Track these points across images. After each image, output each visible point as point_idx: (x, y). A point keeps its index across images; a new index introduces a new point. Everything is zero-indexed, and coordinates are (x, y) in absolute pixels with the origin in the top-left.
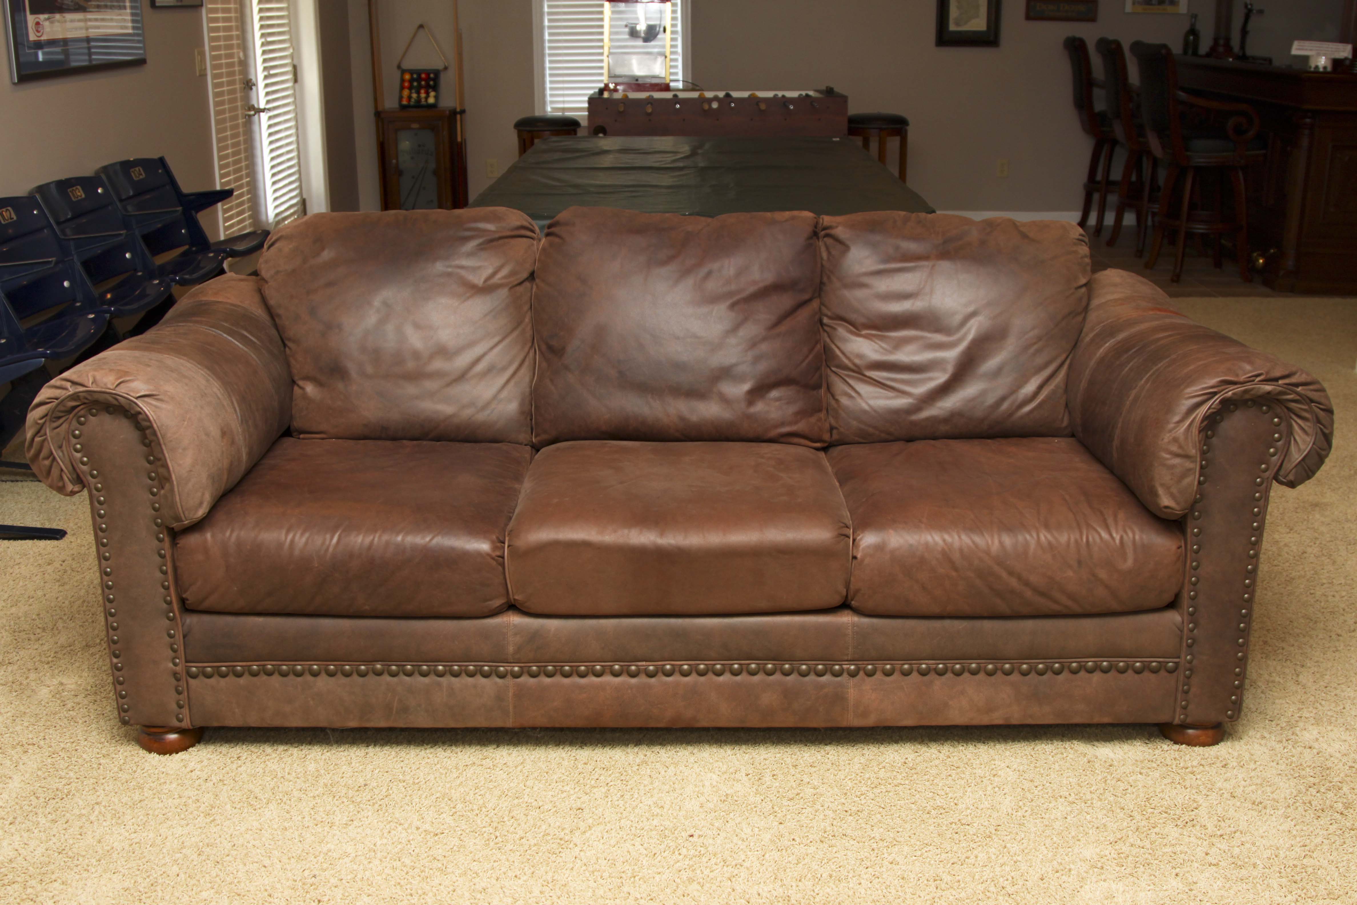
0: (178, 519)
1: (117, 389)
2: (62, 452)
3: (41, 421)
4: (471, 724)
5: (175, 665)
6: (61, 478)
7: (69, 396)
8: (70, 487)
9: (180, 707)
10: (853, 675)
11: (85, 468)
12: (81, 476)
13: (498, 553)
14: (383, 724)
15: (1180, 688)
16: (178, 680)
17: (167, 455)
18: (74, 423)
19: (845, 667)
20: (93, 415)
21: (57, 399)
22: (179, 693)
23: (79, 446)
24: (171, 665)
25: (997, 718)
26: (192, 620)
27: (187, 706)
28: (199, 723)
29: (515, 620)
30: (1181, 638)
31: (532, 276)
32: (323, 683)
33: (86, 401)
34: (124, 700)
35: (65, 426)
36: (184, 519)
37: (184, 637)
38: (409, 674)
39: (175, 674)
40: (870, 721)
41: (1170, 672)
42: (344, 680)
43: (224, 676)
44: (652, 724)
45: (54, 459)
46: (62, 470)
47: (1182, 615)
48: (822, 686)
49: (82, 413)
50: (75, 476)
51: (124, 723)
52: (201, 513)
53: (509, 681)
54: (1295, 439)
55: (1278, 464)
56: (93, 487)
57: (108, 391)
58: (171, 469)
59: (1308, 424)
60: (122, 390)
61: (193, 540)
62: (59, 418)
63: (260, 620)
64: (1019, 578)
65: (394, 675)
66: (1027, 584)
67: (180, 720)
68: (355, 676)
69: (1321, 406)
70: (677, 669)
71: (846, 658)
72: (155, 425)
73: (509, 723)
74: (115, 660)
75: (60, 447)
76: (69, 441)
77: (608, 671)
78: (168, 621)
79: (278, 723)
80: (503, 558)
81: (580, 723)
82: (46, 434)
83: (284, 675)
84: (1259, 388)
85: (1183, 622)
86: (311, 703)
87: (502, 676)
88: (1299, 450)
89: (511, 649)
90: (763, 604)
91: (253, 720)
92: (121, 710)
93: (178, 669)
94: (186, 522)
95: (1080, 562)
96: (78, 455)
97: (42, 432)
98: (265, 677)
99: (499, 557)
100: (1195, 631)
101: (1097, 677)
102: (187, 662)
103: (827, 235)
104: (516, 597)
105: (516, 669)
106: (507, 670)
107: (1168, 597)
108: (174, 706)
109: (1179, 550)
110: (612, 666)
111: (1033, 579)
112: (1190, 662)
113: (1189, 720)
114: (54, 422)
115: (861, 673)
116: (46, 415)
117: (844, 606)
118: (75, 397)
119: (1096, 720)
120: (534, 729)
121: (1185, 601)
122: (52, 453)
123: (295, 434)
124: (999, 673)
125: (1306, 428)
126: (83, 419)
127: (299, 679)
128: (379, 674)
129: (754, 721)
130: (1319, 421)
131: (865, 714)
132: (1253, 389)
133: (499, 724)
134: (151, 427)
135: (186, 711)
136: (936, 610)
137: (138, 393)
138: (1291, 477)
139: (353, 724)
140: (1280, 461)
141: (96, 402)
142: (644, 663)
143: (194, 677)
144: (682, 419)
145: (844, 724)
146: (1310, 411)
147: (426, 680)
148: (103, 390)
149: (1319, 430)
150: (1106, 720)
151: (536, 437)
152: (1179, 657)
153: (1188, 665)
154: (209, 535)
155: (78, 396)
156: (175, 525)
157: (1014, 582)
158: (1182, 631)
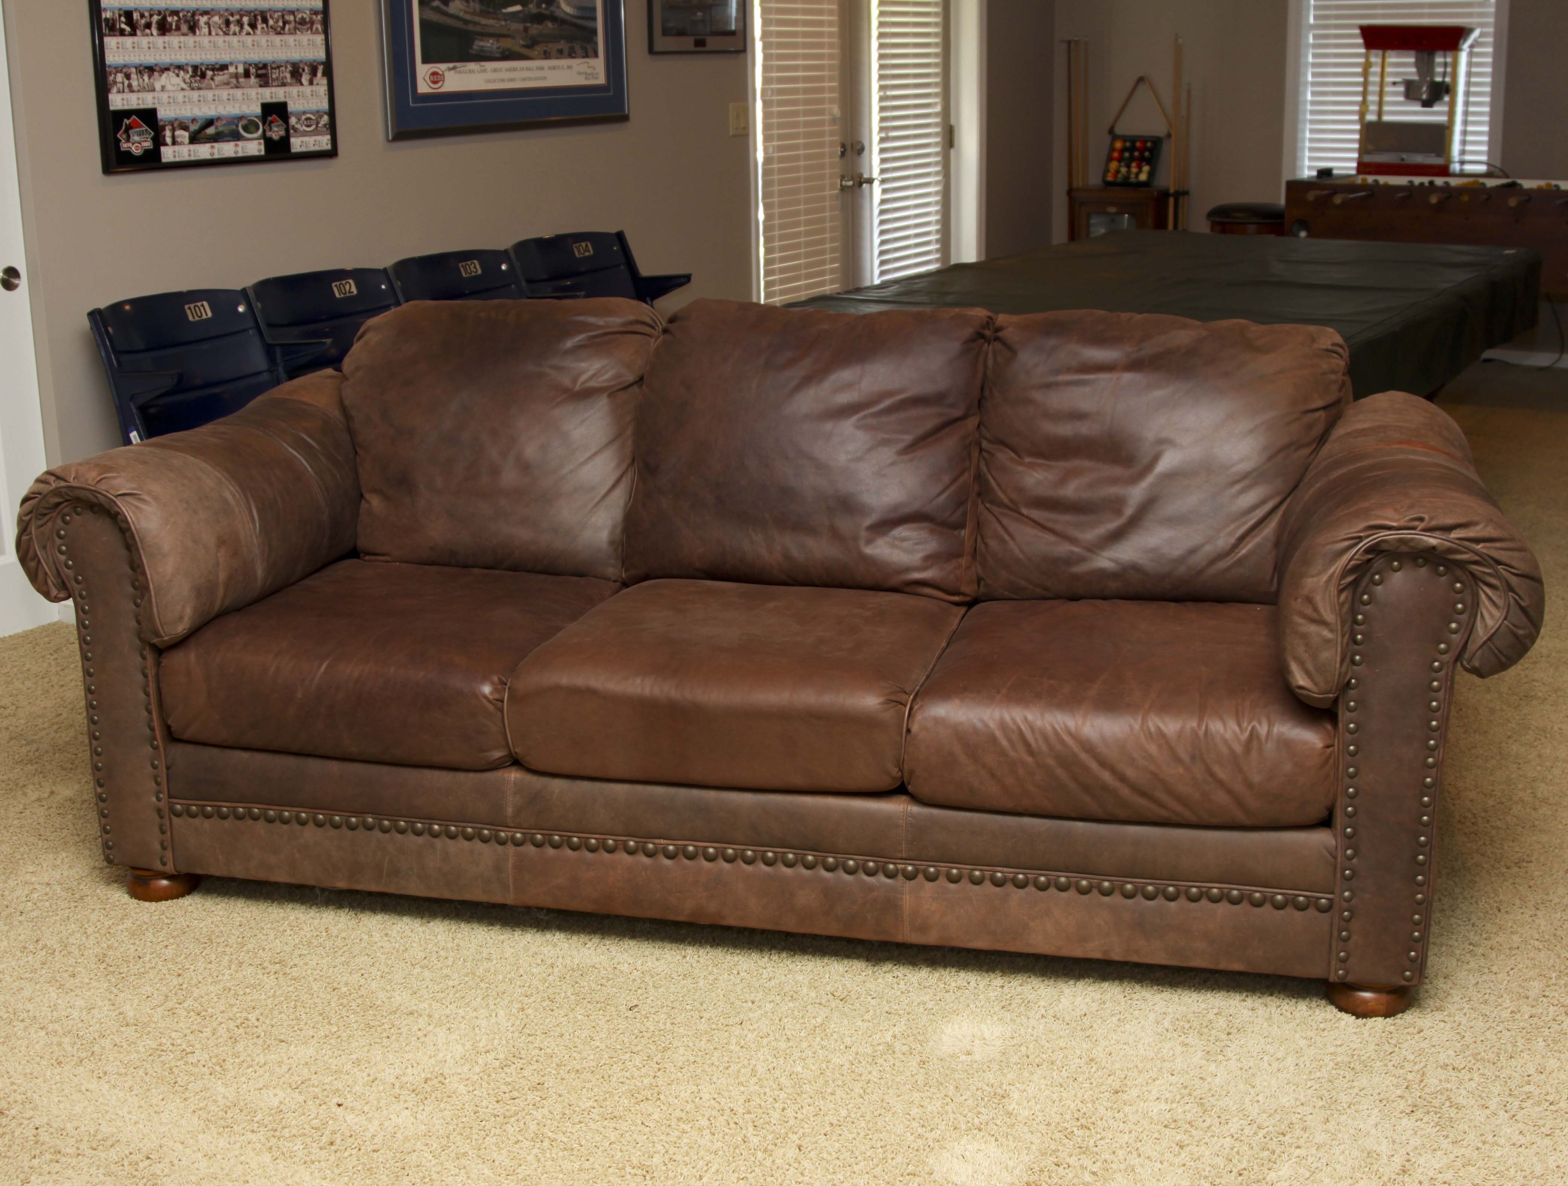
0: (157, 634)
1: (98, 485)
2: (46, 552)
3: (27, 518)
4: (467, 897)
5: (159, 799)
6: (46, 582)
7: (51, 491)
8: (54, 592)
9: (164, 848)
10: (910, 877)
11: (69, 572)
12: (66, 580)
13: (497, 696)
14: (374, 888)
15: (1335, 934)
16: (161, 817)
17: (145, 561)
18: (59, 522)
19: (900, 866)
20: (78, 514)
21: (40, 494)
22: (163, 832)
23: (64, 548)
24: (154, 799)
25: (1093, 950)
26: (178, 750)
27: (170, 848)
28: (184, 869)
29: (514, 775)
30: (1335, 867)
31: (640, 381)
32: (310, 834)
33: (69, 498)
34: (108, 836)
35: (50, 524)
36: (163, 634)
37: (168, 768)
38: (402, 832)
39: (159, 811)
40: (931, 938)
41: (1322, 910)
42: (333, 833)
43: (208, 816)
44: (672, 917)
45: (39, 562)
46: (46, 574)
47: (1335, 836)
48: (871, 888)
49: (66, 510)
50: (60, 581)
51: (109, 861)
52: (181, 628)
53: (511, 849)
54: (1482, 614)
55: (1461, 645)
56: (77, 594)
57: (88, 487)
58: (149, 576)
59: (1498, 593)
60: (102, 487)
61: (177, 660)
62: (45, 515)
63: (245, 755)
64: (1114, 771)
65: (385, 831)
66: (1122, 778)
67: (164, 864)
68: (344, 829)
69: (1513, 571)
70: (700, 852)
71: (899, 855)
72: (133, 527)
73: (510, 899)
74: (99, 790)
75: (45, 548)
76: (53, 541)
77: (621, 847)
78: (151, 749)
79: (262, 875)
80: (502, 701)
81: (589, 907)
82: (31, 533)
83: (270, 821)
84: (1421, 540)
85: (1336, 848)
86: (298, 856)
87: (502, 843)
88: (1486, 626)
89: (510, 811)
90: (798, 780)
91: (238, 871)
92: (106, 846)
93: (161, 804)
94: (166, 638)
95: (1193, 757)
96: (63, 558)
97: (28, 531)
98: (251, 822)
99: (498, 700)
100: (1355, 860)
101: (1223, 908)
102: (170, 797)
103: (997, 339)
104: (517, 750)
105: (518, 835)
106: (507, 836)
107: (1317, 811)
108: (157, 847)
109: (1329, 750)
110: (625, 841)
111: (1130, 773)
112: (1348, 900)
113: (1350, 979)
114: (40, 519)
115: (920, 877)
116: (31, 512)
117: (900, 790)
118: (57, 492)
119: (1223, 965)
120: (540, 909)
121: (1339, 819)
122: (36, 555)
123: (362, 555)
124: (1095, 892)
125: (1494, 598)
126: (68, 518)
127: (285, 827)
128: (369, 828)
129: (790, 924)
130: (1511, 589)
131: (923, 929)
132: (1412, 539)
133: (498, 899)
134: (129, 529)
135: (169, 854)
136: (1010, 805)
137: (118, 490)
138: (1476, 663)
139: (342, 884)
140: (1463, 641)
141: (78, 499)
142: (662, 841)
143: (178, 815)
144: (788, 557)
145: (900, 939)
146: (1497, 576)
147: (420, 840)
148: (84, 486)
149: (1512, 601)
150: (1237, 966)
151: (625, 572)
152: (1332, 893)
153: (1345, 904)
154: (192, 656)
155: (60, 492)
156: (155, 641)
157: (1106, 776)
158: (1335, 858)
